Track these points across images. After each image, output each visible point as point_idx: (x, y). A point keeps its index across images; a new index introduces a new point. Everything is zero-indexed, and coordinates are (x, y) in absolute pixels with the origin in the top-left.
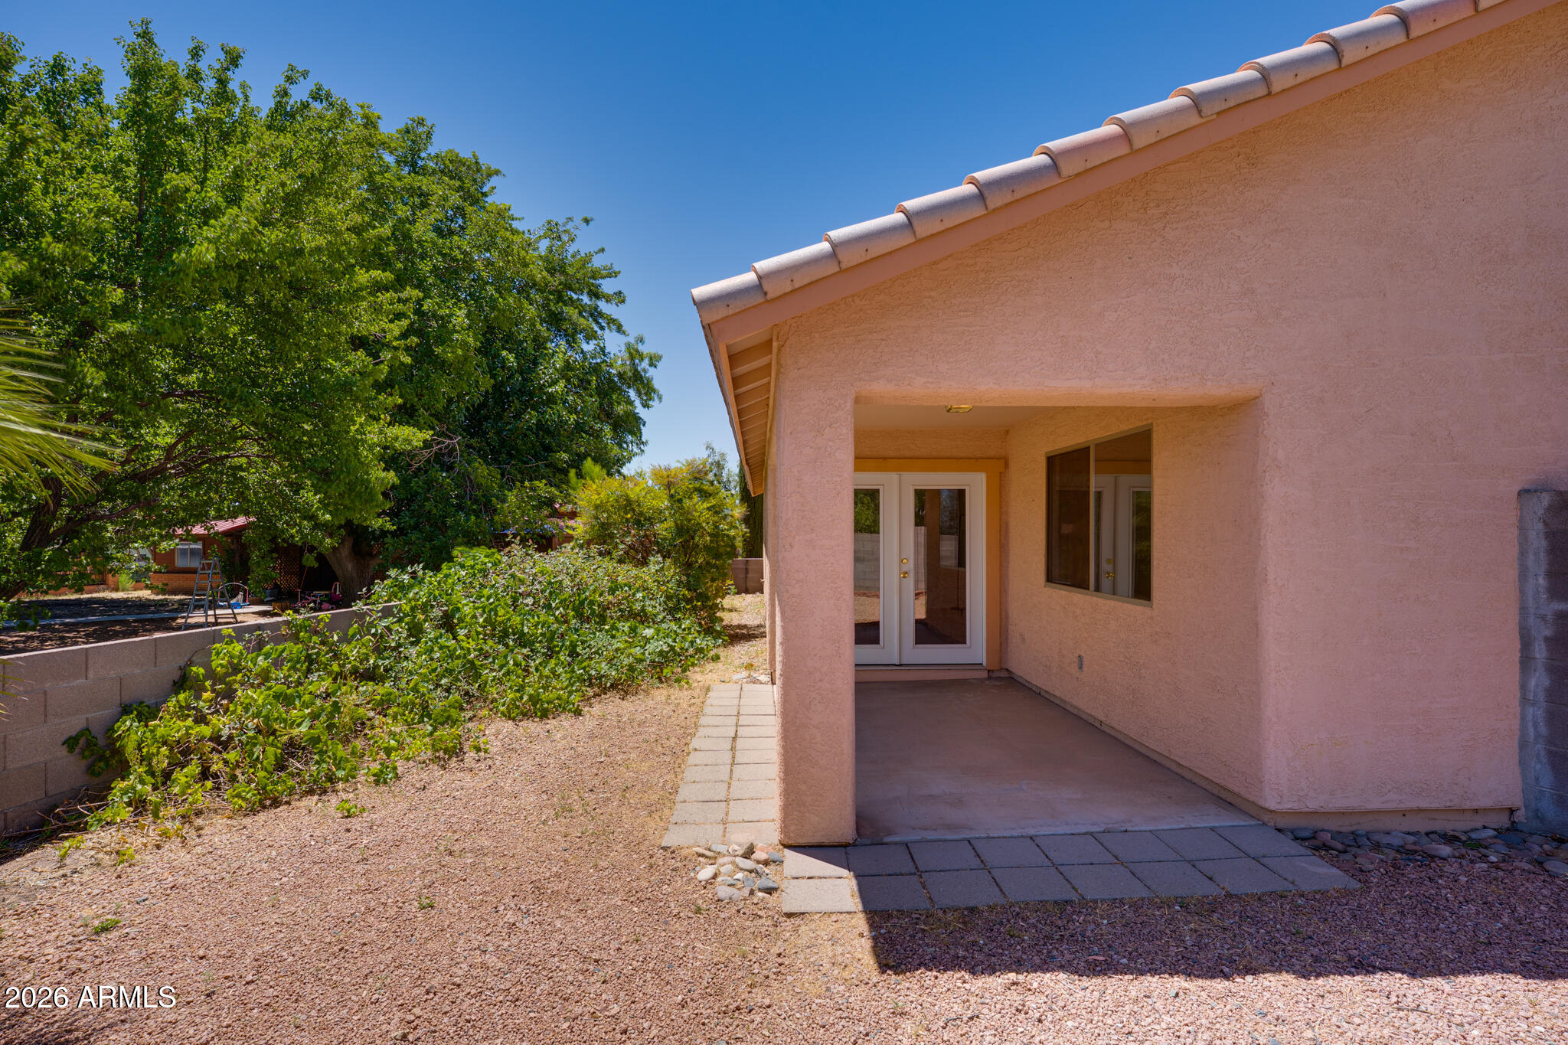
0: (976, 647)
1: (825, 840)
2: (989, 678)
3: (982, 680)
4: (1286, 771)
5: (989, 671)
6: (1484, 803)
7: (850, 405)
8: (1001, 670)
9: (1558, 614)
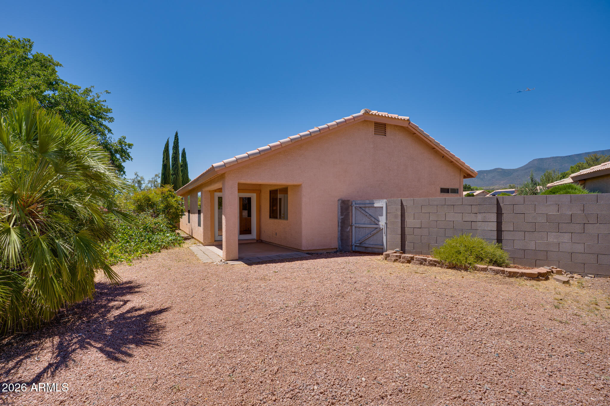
0: (254, 235)
1: (234, 259)
2: (257, 242)
3: (255, 242)
4: (306, 244)
5: (257, 240)
6: (333, 247)
7: (237, 184)
8: (260, 240)
9: (342, 218)
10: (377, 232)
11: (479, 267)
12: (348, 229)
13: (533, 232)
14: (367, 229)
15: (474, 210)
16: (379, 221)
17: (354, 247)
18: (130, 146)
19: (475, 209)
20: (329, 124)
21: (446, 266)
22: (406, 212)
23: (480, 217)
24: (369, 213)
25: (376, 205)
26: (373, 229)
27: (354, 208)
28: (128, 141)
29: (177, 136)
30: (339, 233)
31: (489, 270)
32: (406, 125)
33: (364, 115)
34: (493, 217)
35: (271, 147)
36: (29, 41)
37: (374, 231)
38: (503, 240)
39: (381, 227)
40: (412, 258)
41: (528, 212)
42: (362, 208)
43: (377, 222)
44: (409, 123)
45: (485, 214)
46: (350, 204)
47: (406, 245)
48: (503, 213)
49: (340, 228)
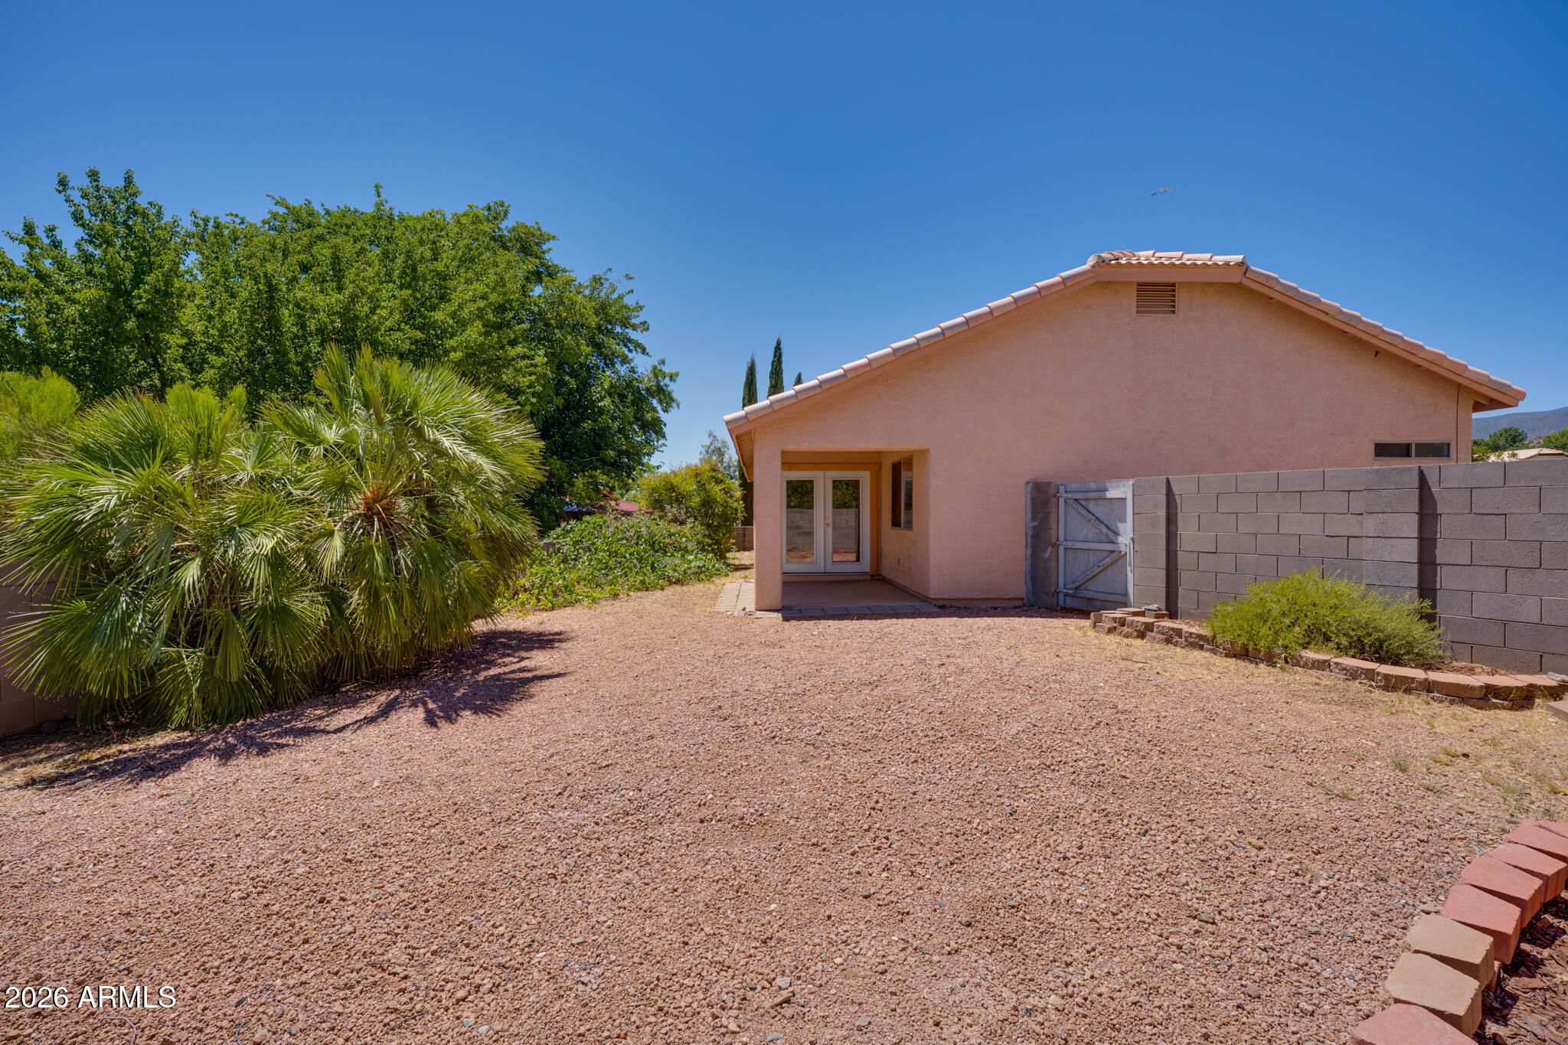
0: (865, 564)
1: (771, 608)
2: (872, 579)
3: (867, 580)
4: (937, 584)
5: (872, 576)
6: (1012, 596)
7: (779, 453)
8: (878, 575)
9: (1034, 527)
10: (1114, 562)
11: (1308, 658)
12: (1046, 552)
13: (1533, 571)
14: (1091, 553)
15: (1356, 507)
16: (1117, 534)
17: (1061, 597)
18: (672, 377)
19: (1358, 503)
20: (992, 304)
21: (1224, 649)
22: (1179, 511)
23: (1370, 525)
24: (1096, 514)
25: (1110, 494)
26: (1106, 554)
27: (1061, 501)
28: (666, 369)
29: (780, 349)
30: (1029, 563)
31: (1333, 666)
32: (1236, 277)
33: (1097, 269)
34: (1409, 525)
35: (846, 372)
36: (502, 204)
37: (1107, 560)
38: (1438, 592)
39: (1122, 548)
40: (1149, 627)
41: (1518, 511)
42: (1081, 501)
43: (1112, 536)
44: (1245, 273)
45: (1385, 516)
46: (1052, 491)
47: (1180, 597)
48: (1438, 512)
49: (1029, 551)
